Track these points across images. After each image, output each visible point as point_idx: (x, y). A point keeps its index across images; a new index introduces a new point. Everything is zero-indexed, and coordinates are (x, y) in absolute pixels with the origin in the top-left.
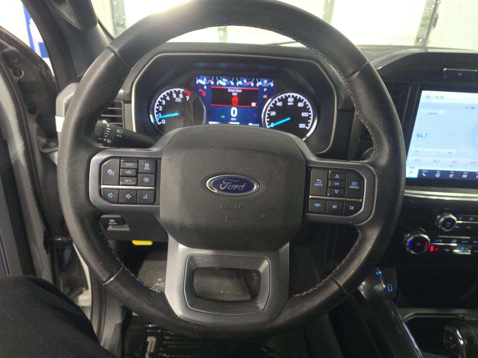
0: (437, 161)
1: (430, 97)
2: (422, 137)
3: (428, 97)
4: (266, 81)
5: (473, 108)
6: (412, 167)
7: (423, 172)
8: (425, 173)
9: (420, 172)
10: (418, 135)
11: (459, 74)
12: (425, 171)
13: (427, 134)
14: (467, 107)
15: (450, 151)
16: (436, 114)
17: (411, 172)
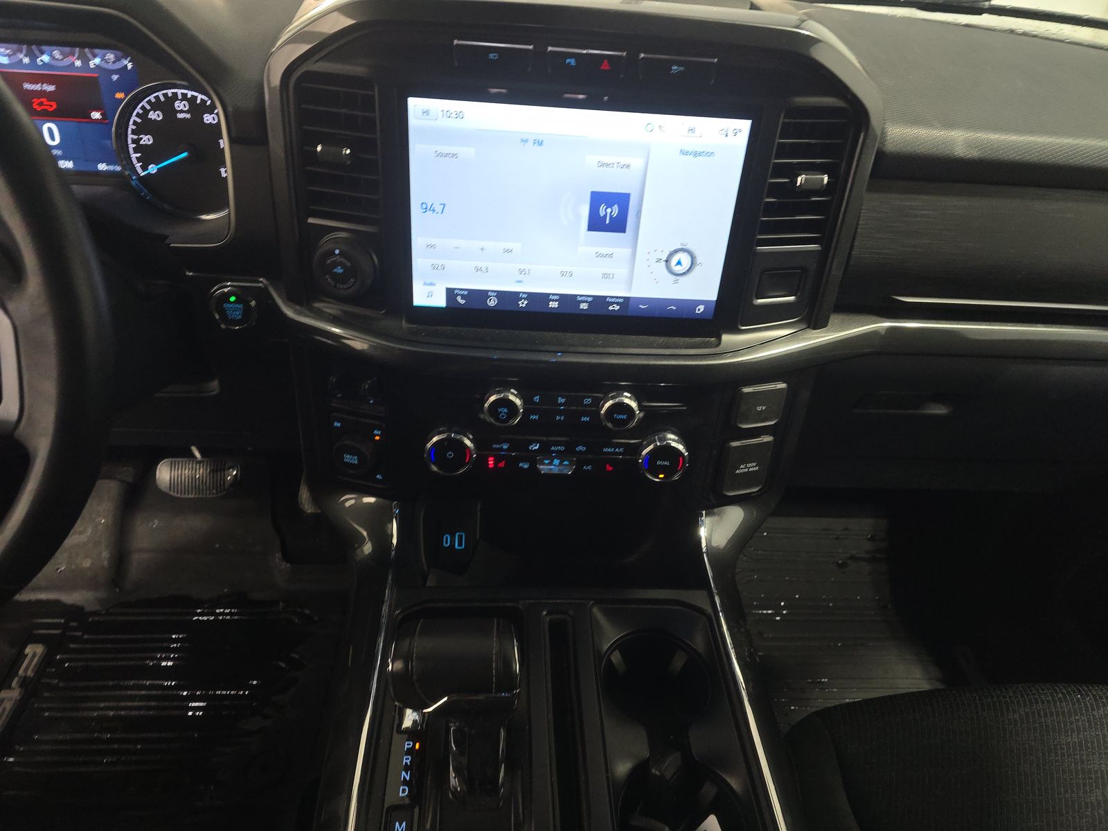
0: (484, 269)
1: (431, 113)
2: (434, 211)
3: (426, 112)
4: (110, 56)
5: (540, 143)
6: (428, 282)
7: (457, 295)
8: (463, 297)
9: (451, 293)
10: (424, 206)
11: (492, 56)
12: (462, 292)
13: (444, 205)
14: (525, 141)
15: (509, 245)
16: (455, 155)
17: (430, 295)
